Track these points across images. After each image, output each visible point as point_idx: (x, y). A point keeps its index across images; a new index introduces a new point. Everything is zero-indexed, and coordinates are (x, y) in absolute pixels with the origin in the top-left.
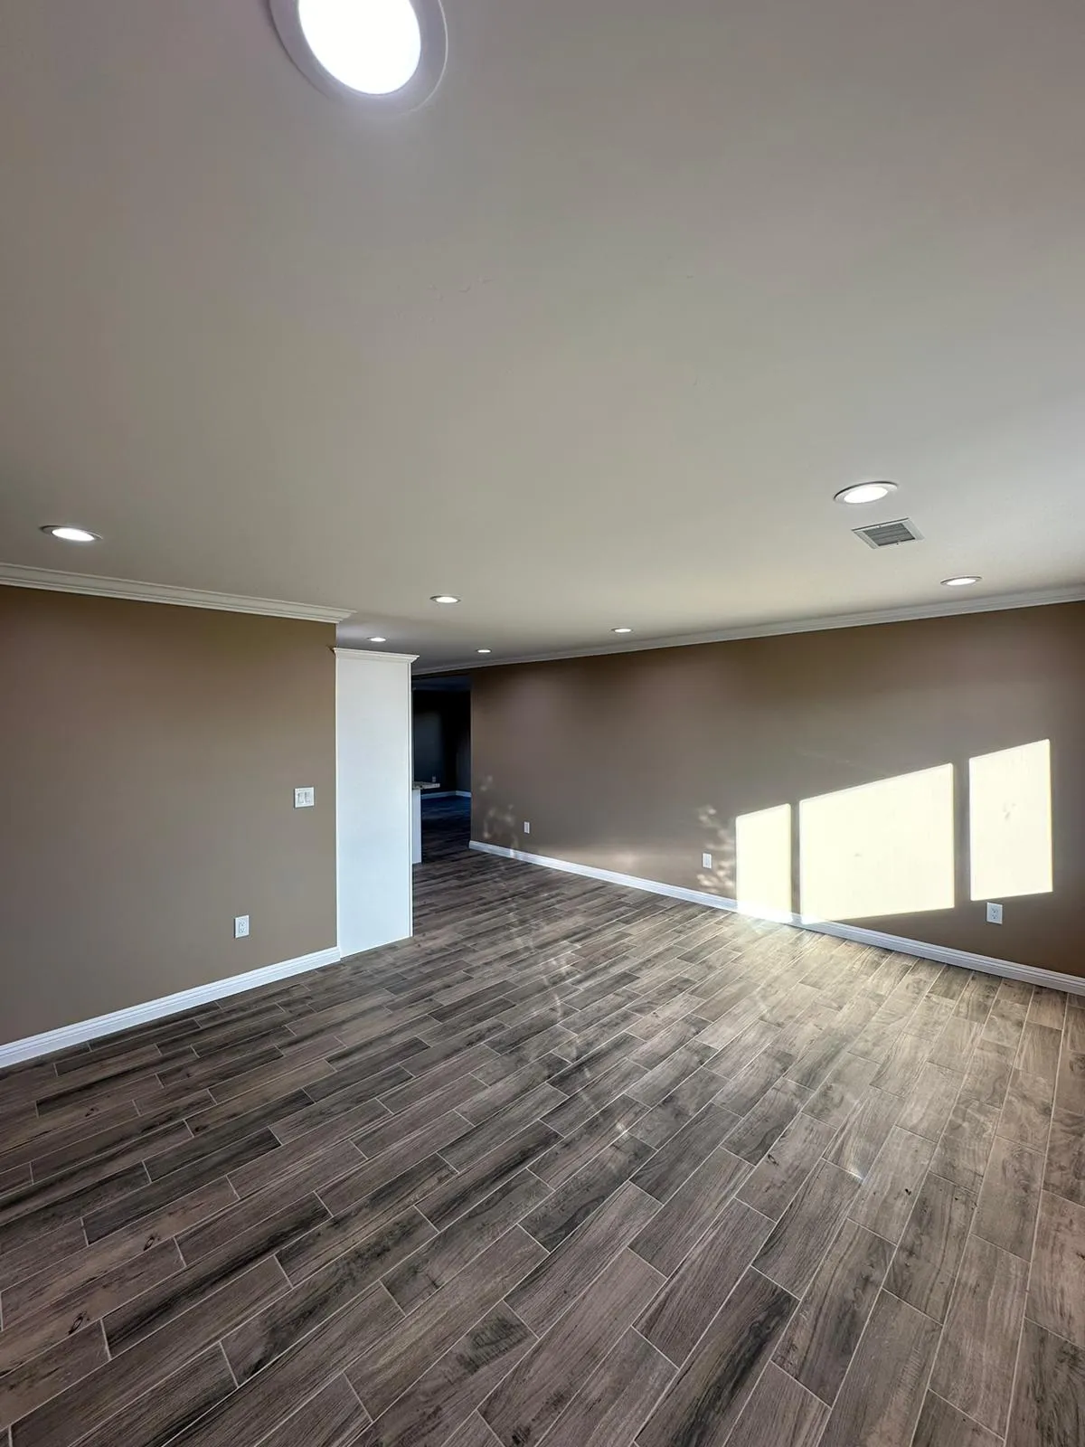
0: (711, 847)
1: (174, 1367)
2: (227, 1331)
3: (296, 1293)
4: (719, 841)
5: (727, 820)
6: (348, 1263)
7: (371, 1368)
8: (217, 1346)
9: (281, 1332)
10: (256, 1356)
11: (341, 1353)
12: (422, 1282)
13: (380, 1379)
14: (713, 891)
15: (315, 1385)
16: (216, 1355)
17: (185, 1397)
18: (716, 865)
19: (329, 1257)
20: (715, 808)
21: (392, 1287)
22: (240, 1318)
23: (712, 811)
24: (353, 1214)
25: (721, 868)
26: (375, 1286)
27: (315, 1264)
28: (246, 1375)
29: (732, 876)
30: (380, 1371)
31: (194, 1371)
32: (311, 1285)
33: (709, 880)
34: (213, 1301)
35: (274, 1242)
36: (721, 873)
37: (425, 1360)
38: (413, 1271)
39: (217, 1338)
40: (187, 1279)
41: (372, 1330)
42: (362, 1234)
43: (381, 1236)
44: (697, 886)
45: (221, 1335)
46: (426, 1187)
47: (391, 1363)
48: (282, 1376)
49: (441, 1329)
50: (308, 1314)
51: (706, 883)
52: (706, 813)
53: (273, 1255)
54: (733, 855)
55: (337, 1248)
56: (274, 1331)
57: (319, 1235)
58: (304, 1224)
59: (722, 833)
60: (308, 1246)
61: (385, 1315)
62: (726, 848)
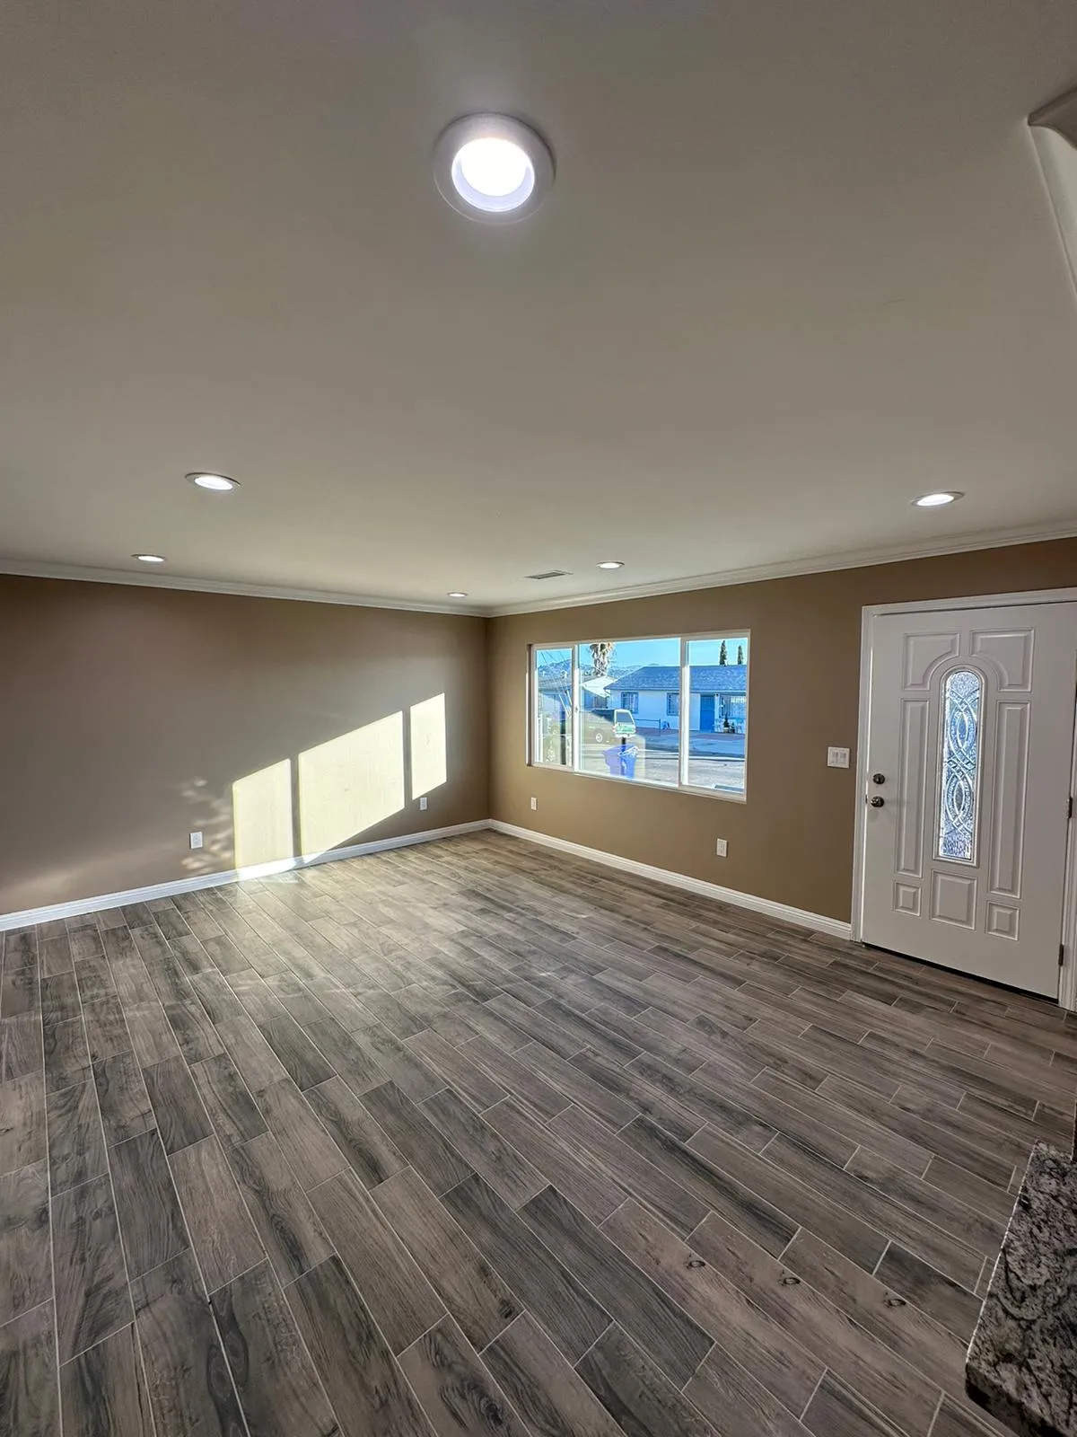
0: (200, 823)
1: (785, 1176)
2: (750, 1152)
3: (710, 1119)
4: (213, 813)
5: (220, 788)
6: (681, 1095)
7: (742, 1071)
8: (762, 1154)
9: (737, 1119)
10: (758, 1128)
11: (740, 1086)
12: (684, 1056)
13: (745, 1066)
14: (206, 870)
15: (761, 1094)
16: (768, 1152)
17: (798, 1160)
18: (207, 843)
19: (679, 1107)
20: (204, 778)
21: (691, 1069)
22: (739, 1148)
23: (201, 783)
24: (637, 1101)
25: (214, 842)
26: (695, 1078)
27: (686, 1114)
28: (771, 1130)
29: (230, 844)
30: (742, 1067)
31: (782, 1162)
32: (701, 1112)
33: (200, 860)
34: (732, 1171)
35: (672, 1148)
36: (215, 848)
37: (729, 1050)
38: (677, 1062)
39: (757, 1156)
40: (722, 1202)
41: (724, 1075)
42: (653, 1092)
43: (653, 1082)
44: (184, 873)
45: (753, 1154)
46: (604, 1062)
47: (738, 1064)
48: (763, 1111)
49: (710, 1046)
50: (723, 1108)
51: (196, 865)
52: (194, 788)
53: (685, 1145)
54: (230, 823)
55: (670, 1105)
56: (740, 1124)
57: (660, 1119)
58: (652, 1132)
59: (216, 804)
60: (672, 1122)
61: (710, 1069)
62: (222, 818)
